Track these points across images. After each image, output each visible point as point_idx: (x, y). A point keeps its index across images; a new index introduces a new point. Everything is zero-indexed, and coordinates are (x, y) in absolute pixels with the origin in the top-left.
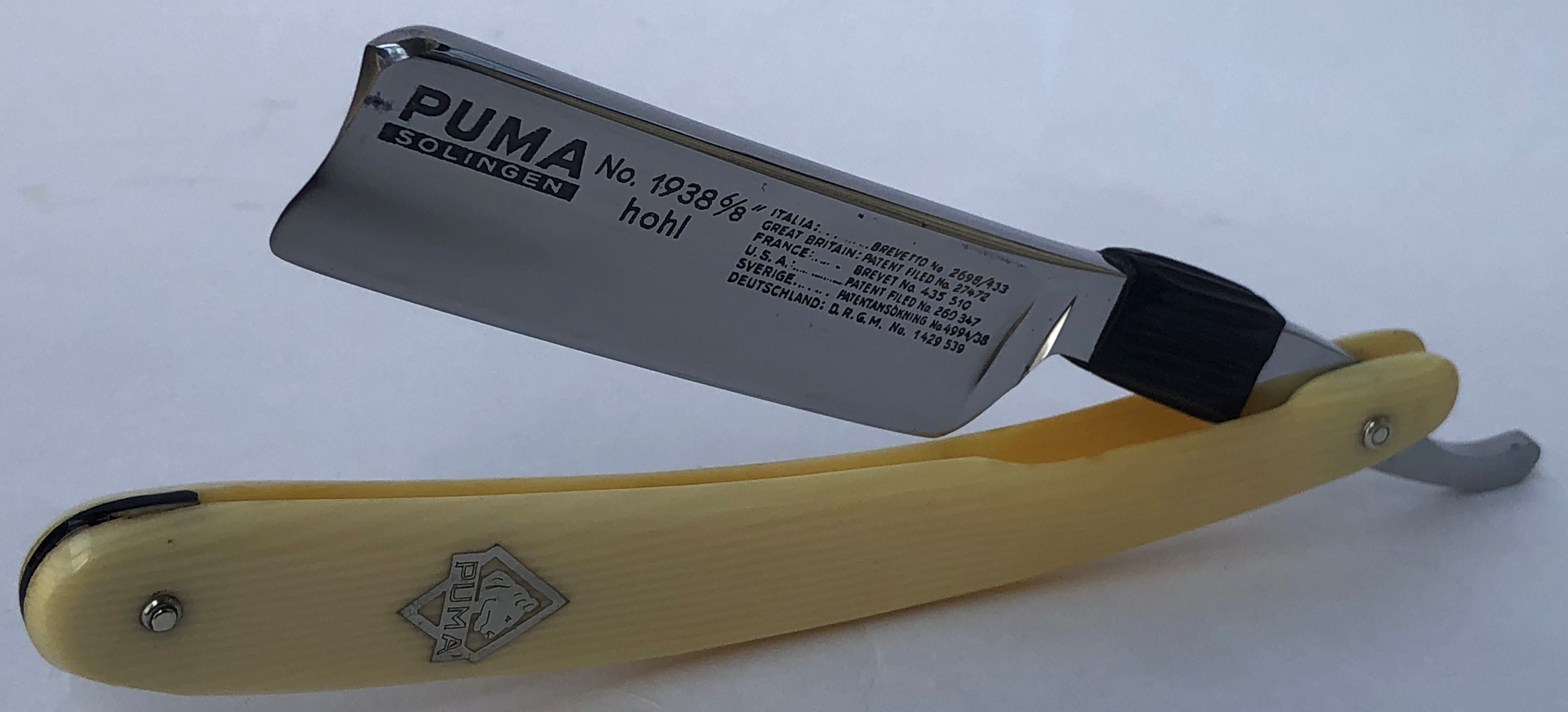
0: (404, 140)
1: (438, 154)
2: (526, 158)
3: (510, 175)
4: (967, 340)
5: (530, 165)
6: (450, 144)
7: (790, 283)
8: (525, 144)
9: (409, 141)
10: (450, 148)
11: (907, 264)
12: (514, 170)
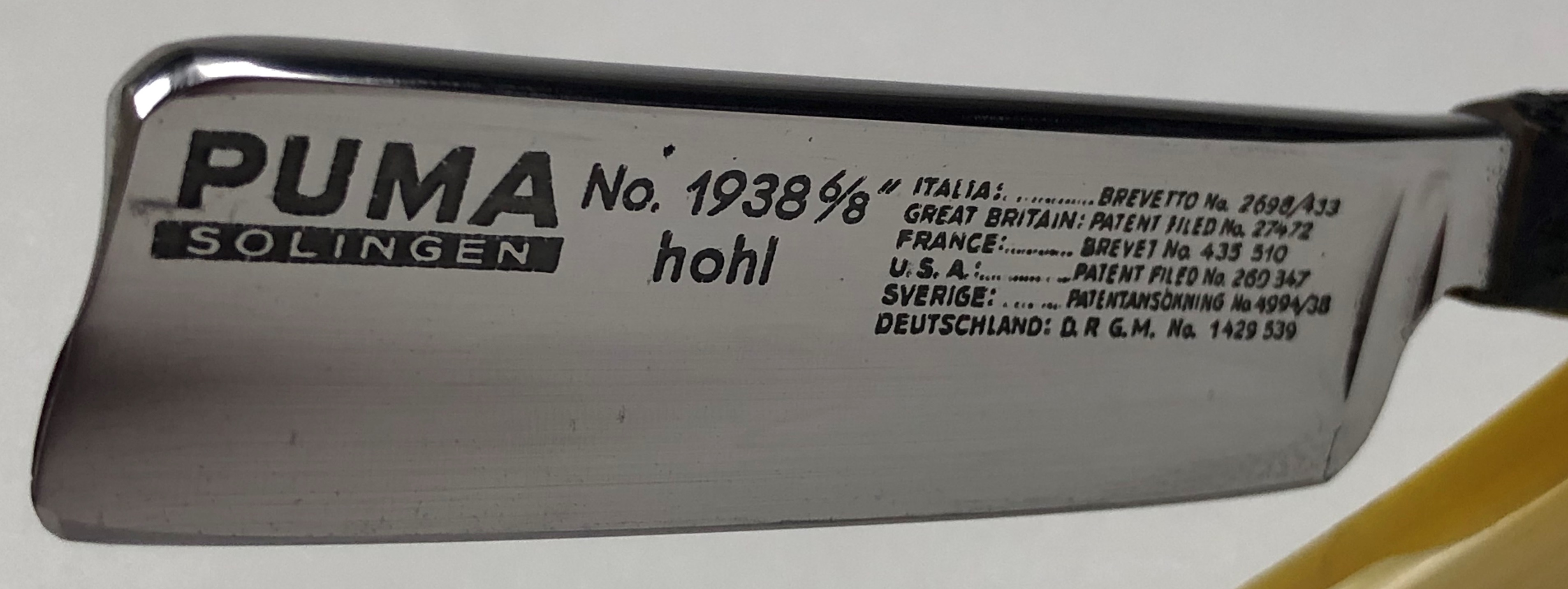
0: (206, 246)
1: (280, 254)
2: (447, 213)
3: (429, 254)
4: (1298, 312)
5: (461, 225)
6: (298, 229)
7: (981, 305)
8: (435, 190)
9: (215, 246)
10: (297, 236)
11: (1166, 212)
12: (434, 244)
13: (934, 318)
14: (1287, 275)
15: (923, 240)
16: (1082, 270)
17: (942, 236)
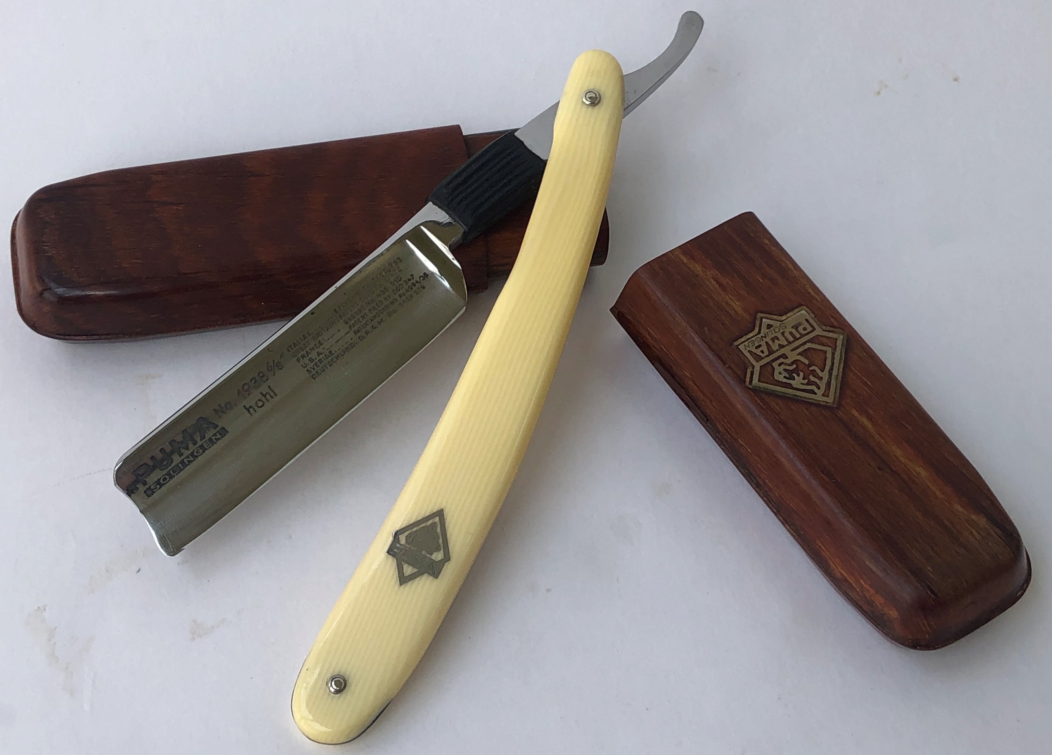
1: (171, 477)
2: (195, 443)
3: (200, 452)
4: (420, 283)
5: (199, 443)
6: (170, 470)
7: (334, 354)
9: (158, 486)
10: (171, 472)
12: (199, 450)
13: (325, 365)
14: (407, 280)
15: (303, 357)
16: (350, 327)
17: (307, 352)
